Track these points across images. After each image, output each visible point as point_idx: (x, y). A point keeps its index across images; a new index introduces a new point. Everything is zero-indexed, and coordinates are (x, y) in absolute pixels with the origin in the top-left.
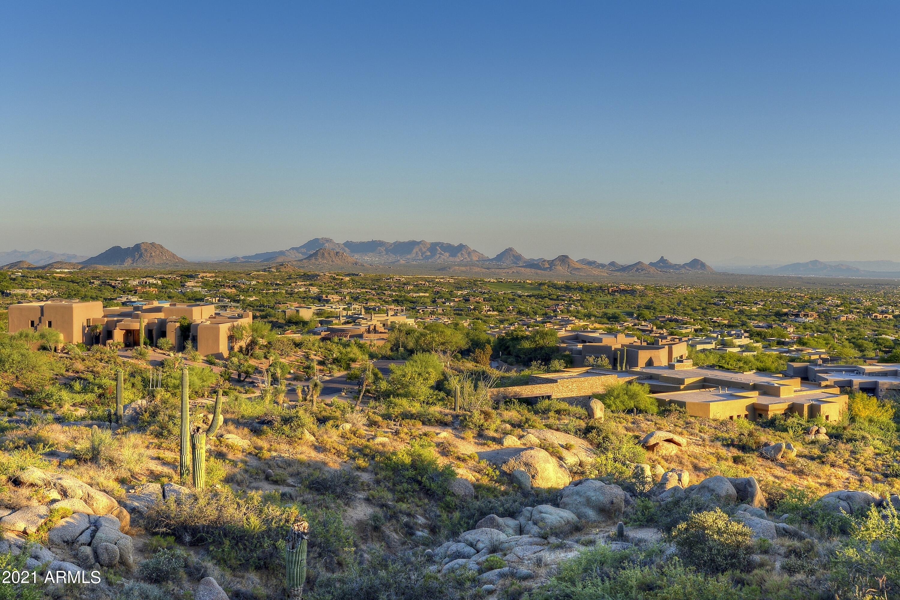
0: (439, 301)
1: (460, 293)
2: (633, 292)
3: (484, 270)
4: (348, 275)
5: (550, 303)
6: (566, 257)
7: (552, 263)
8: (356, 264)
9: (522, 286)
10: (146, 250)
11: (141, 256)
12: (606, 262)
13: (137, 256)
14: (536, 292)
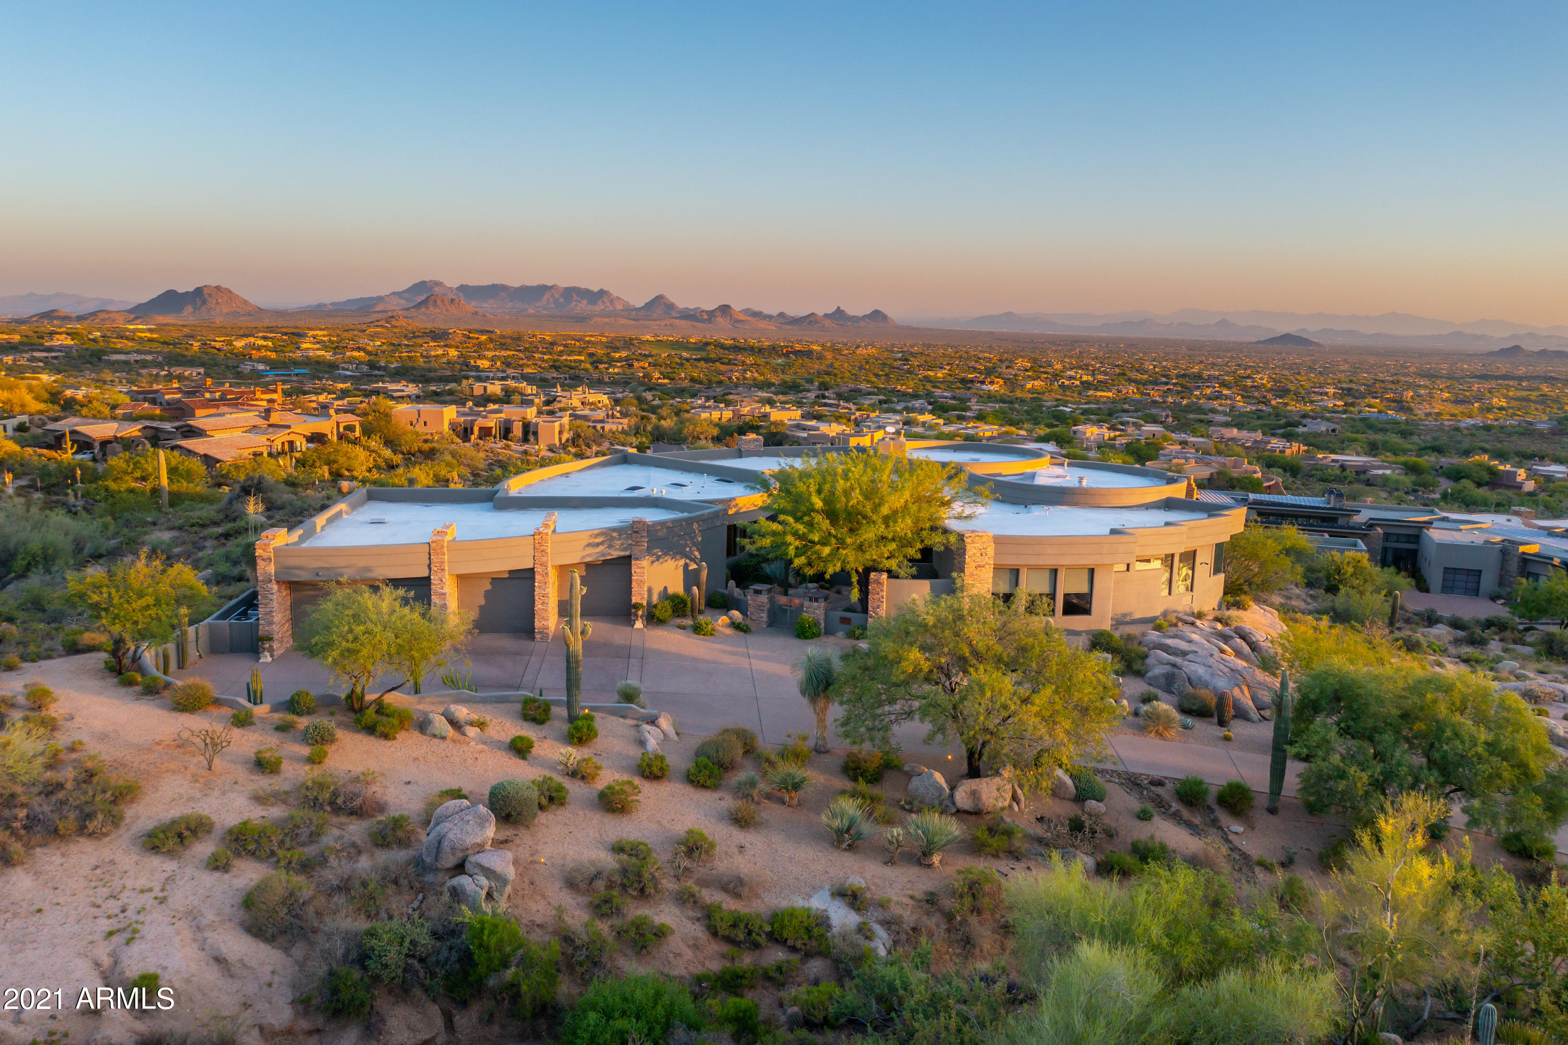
0: (601, 366)
1: (617, 355)
2: (808, 354)
3: (632, 322)
4: (482, 332)
5: (723, 368)
6: (728, 307)
7: (711, 314)
8: (476, 313)
9: (685, 346)
10: (210, 295)
11: (204, 302)
12: (775, 312)
13: (199, 303)
14: (704, 354)
